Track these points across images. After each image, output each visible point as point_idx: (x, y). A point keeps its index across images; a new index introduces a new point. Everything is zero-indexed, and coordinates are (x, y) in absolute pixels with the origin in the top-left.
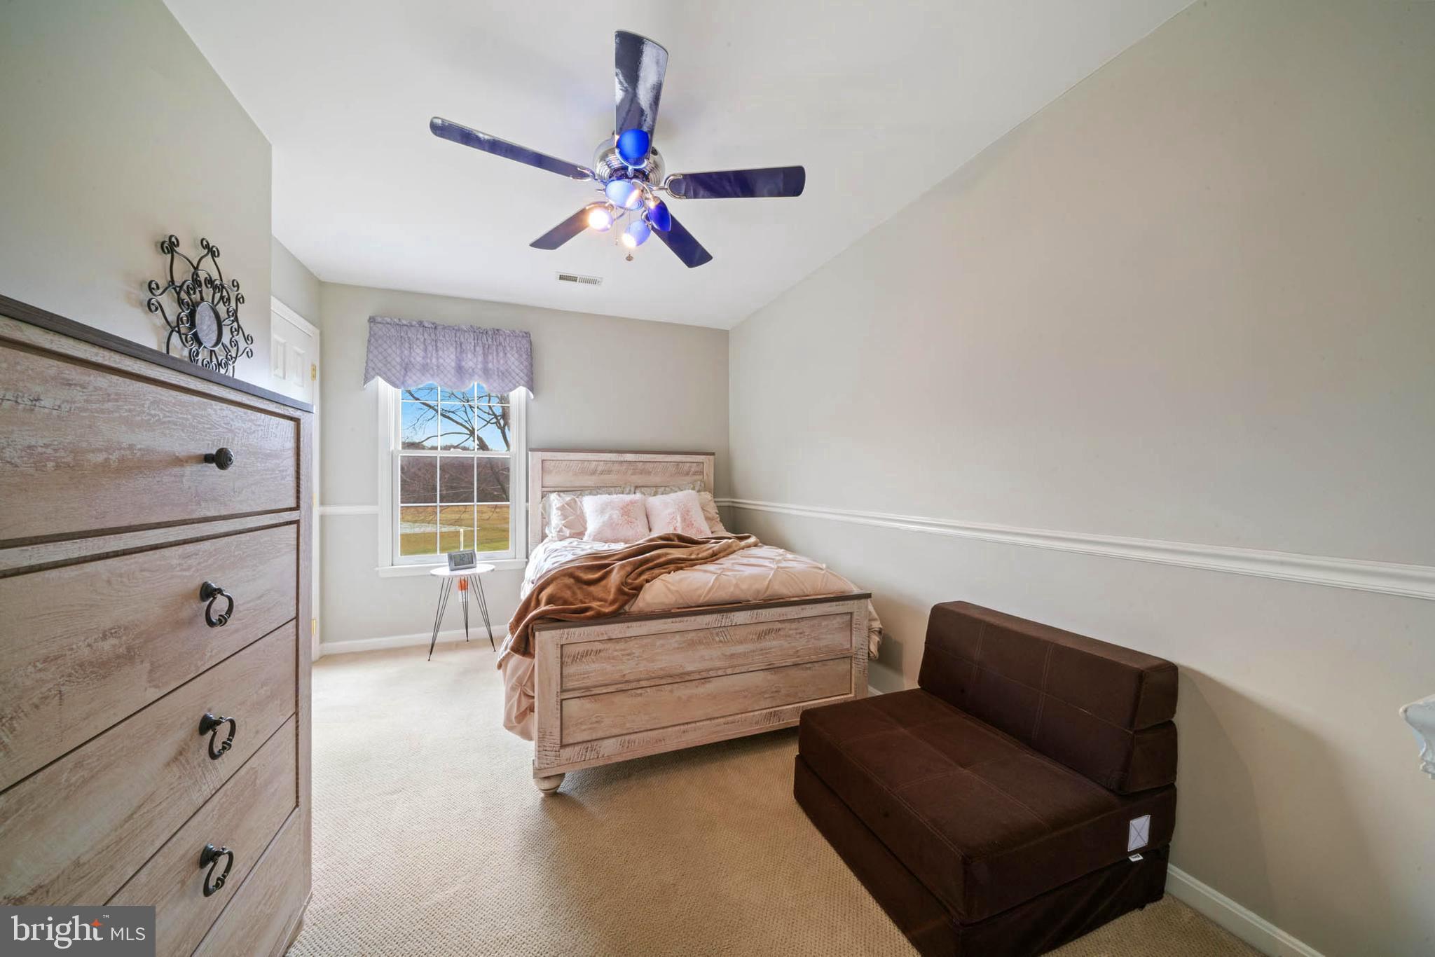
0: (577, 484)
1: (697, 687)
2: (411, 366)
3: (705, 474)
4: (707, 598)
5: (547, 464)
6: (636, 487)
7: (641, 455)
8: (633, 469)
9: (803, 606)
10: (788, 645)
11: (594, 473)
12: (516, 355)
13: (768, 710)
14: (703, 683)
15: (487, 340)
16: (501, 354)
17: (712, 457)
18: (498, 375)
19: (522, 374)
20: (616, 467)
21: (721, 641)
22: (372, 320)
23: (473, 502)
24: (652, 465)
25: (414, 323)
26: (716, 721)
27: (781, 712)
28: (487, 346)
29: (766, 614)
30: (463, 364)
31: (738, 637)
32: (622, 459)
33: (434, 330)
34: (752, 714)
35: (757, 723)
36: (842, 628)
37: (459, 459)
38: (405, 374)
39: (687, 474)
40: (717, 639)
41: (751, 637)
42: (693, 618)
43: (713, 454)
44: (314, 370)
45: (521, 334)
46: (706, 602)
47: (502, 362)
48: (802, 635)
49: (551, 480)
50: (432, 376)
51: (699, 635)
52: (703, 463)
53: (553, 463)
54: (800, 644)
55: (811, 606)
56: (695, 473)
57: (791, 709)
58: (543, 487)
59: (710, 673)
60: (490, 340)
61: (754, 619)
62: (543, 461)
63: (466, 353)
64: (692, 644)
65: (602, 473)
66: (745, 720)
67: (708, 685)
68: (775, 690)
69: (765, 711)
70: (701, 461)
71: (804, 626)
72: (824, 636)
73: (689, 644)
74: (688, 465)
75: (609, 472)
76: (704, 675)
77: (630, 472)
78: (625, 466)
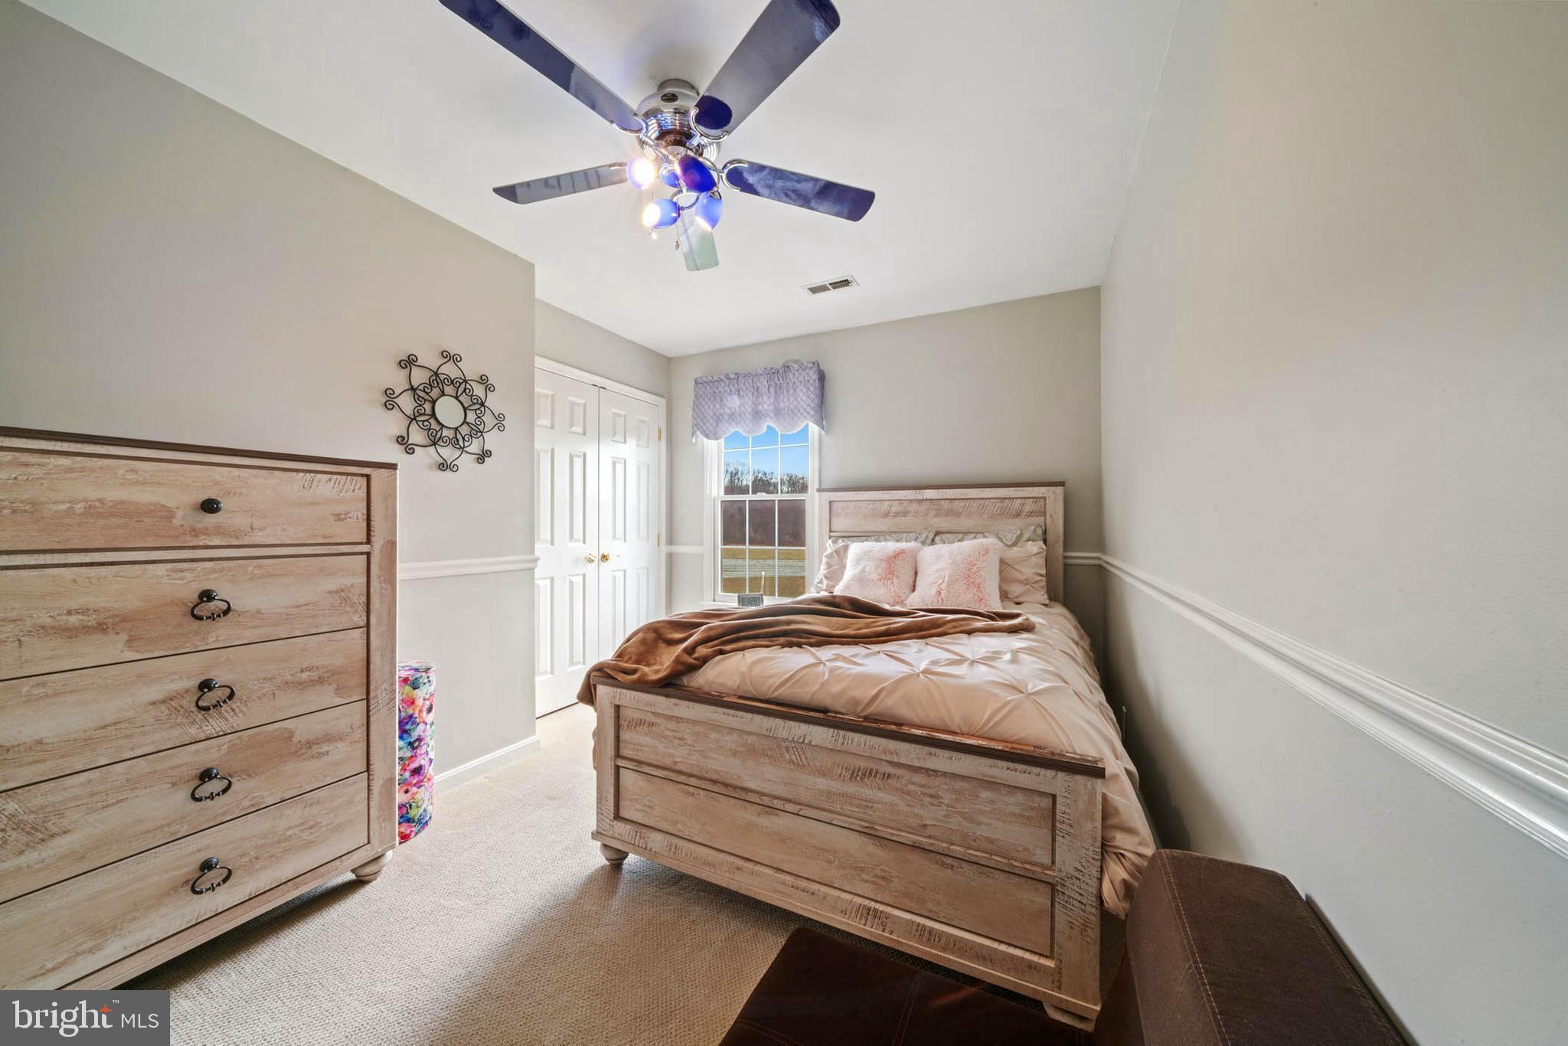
0: (869, 528)
1: (759, 815)
2: (721, 417)
3: (1048, 515)
4: (776, 694)
5: (835, 506)
6: (937, 533)
7: (945, 490)
8: (937, 510)
9: (933, 750)
10: (906, 808)
11: (886, 515)
12: (804, 390)
13: (866, 902)
14: (767, 812)
15: (779, 380)
16: (791, 392)
17: (1059, 490)
18: (789, 414)
19: (809, 409)
20: (915, 507)
21: (791, 762)
22: (696, 383)
23: (774, 545)
24: (962, 504)
25: (722, 377)
26: (782, 876)
27: (888, 916)
28: (779, 385)
29: (858, 741)
30: (760, 408)
31: (818, 764)
32: (920, 497)
33: (737, 380)
34: (837, 893)
35: (844, 912)
36: (1029, 818)
37: (766, 503)
38: (717, 426)
39: (1018, 515)
40: (787, 756)
41: (839, 772)
42: (749, 716)
43: (1062, 484)
44: (660, 432)
45: (809, 366)
46: (775, 698)
47: (792, 399)
48: (936, 802)
49: (840, 524)
50: (737, 424)
51: (763, 742)
52: (1045, 498)
53: (841, 504)
54: (931, 815)
55: (947, 753)
56: (1031, 514)
57: (907, 921)
58: (830, 531)
59: (775, 801)
60: (781, 379)
61: (839, 744)
62: (830, 502)
63: (762, 397)
64: (751, 752)
65: (897, 514)
66: (824, 898)
67: (774, 819)
68: (880, 873)
69: (860, 900)
70: (1041, 495)
71: (940, 786)
72: (986, 820)
73: (749, 750)
74: (1019, 501)
75: (905, 514)
76: (767, 801)
77: (932, 513)
78: (925, 506)
